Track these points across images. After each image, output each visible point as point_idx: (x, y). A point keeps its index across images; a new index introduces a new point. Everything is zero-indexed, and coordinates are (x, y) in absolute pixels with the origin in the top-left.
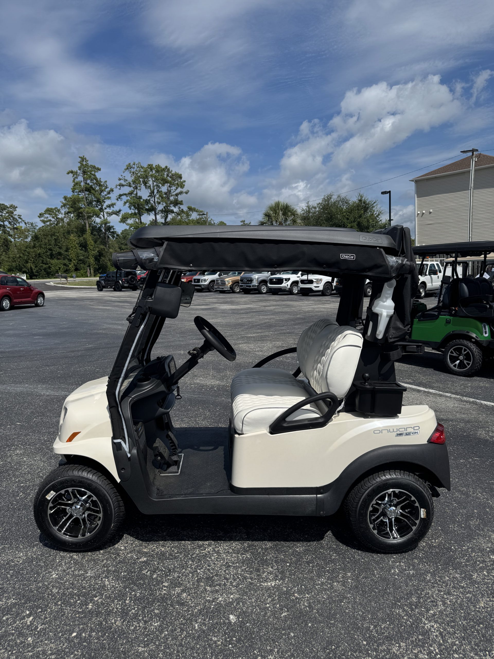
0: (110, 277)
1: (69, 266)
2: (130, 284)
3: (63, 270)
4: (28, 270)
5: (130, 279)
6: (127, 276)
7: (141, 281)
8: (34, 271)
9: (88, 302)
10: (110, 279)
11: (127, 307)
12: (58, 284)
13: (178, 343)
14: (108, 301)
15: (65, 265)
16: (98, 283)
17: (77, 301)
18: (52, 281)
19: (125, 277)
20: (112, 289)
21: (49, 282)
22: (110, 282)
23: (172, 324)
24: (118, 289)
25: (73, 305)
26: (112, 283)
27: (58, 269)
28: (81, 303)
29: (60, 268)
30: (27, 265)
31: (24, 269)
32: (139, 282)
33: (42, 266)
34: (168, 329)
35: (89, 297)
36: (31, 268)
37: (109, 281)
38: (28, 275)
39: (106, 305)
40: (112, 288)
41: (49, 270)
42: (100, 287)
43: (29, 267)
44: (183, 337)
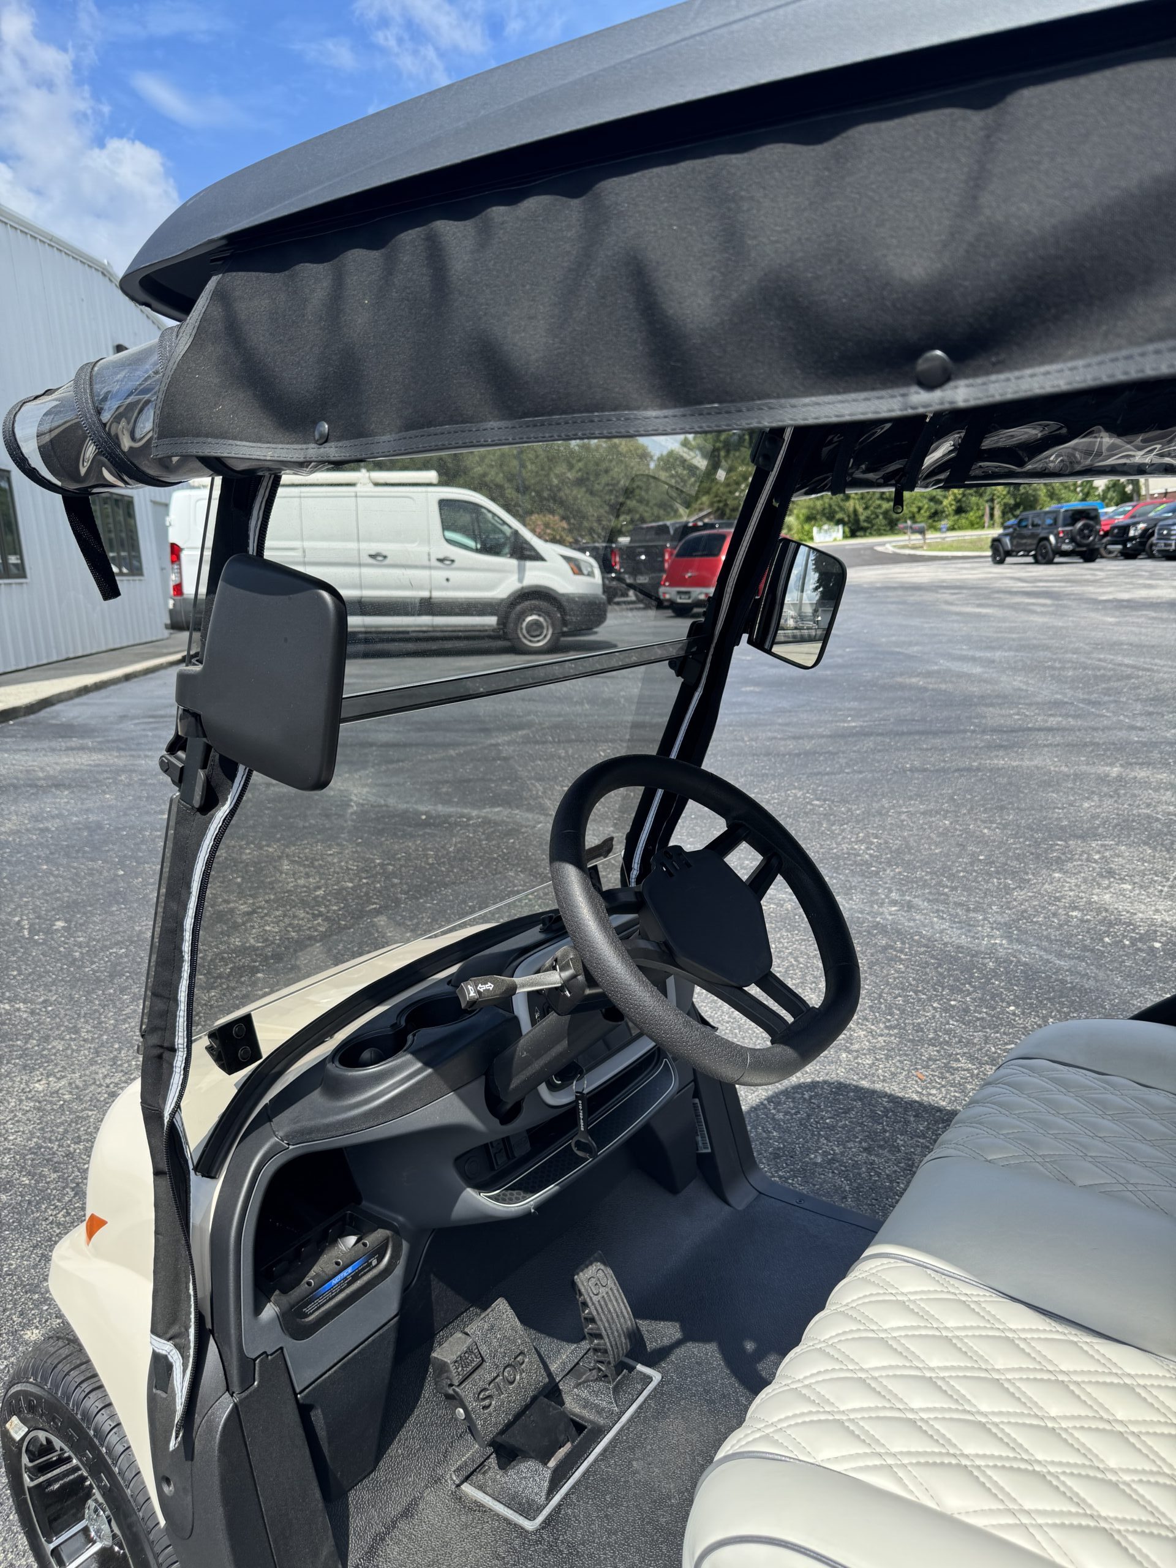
0: (1026, 526)
1: (941, 503)
2: (1079, 545)
3: (928, 514)
4: (849, 516)
5: (1081, 530)
6: (1073, 524)
7: (1113, 536)
8: (862, 518)
9: (946, 596)
10: (1025, 532)
11: (1039, 609)
12: (903, 547)
13: (1122, 734)
14: (999, 591)
15: (933, 499)
16: (996, 543)
17: (921, 593)
18: (890, 542)
19: (1065, 525)
20: (1030, 560)
21: (883, 544)
22: (1024, 541)
23: (1138, 668)
24: (1044, 558)
25: (904, 603)
26: (1029, 541)
27: (915, 510)
28: (929, 597)
29: (920, 509)
30: (847, 504)
31: (839, 516)
32: (1105, 540)
33: (879, 506)
34: (1116, 684)
35: (958, 580)
36: (855, 511)
37: (1022, 537)
38: (847, 530)
39: (990, 602)
40: (1027, 556)
41: (895, 516)
42: (1000, 553)
43: (851, 509)
44: (1150, 714)
